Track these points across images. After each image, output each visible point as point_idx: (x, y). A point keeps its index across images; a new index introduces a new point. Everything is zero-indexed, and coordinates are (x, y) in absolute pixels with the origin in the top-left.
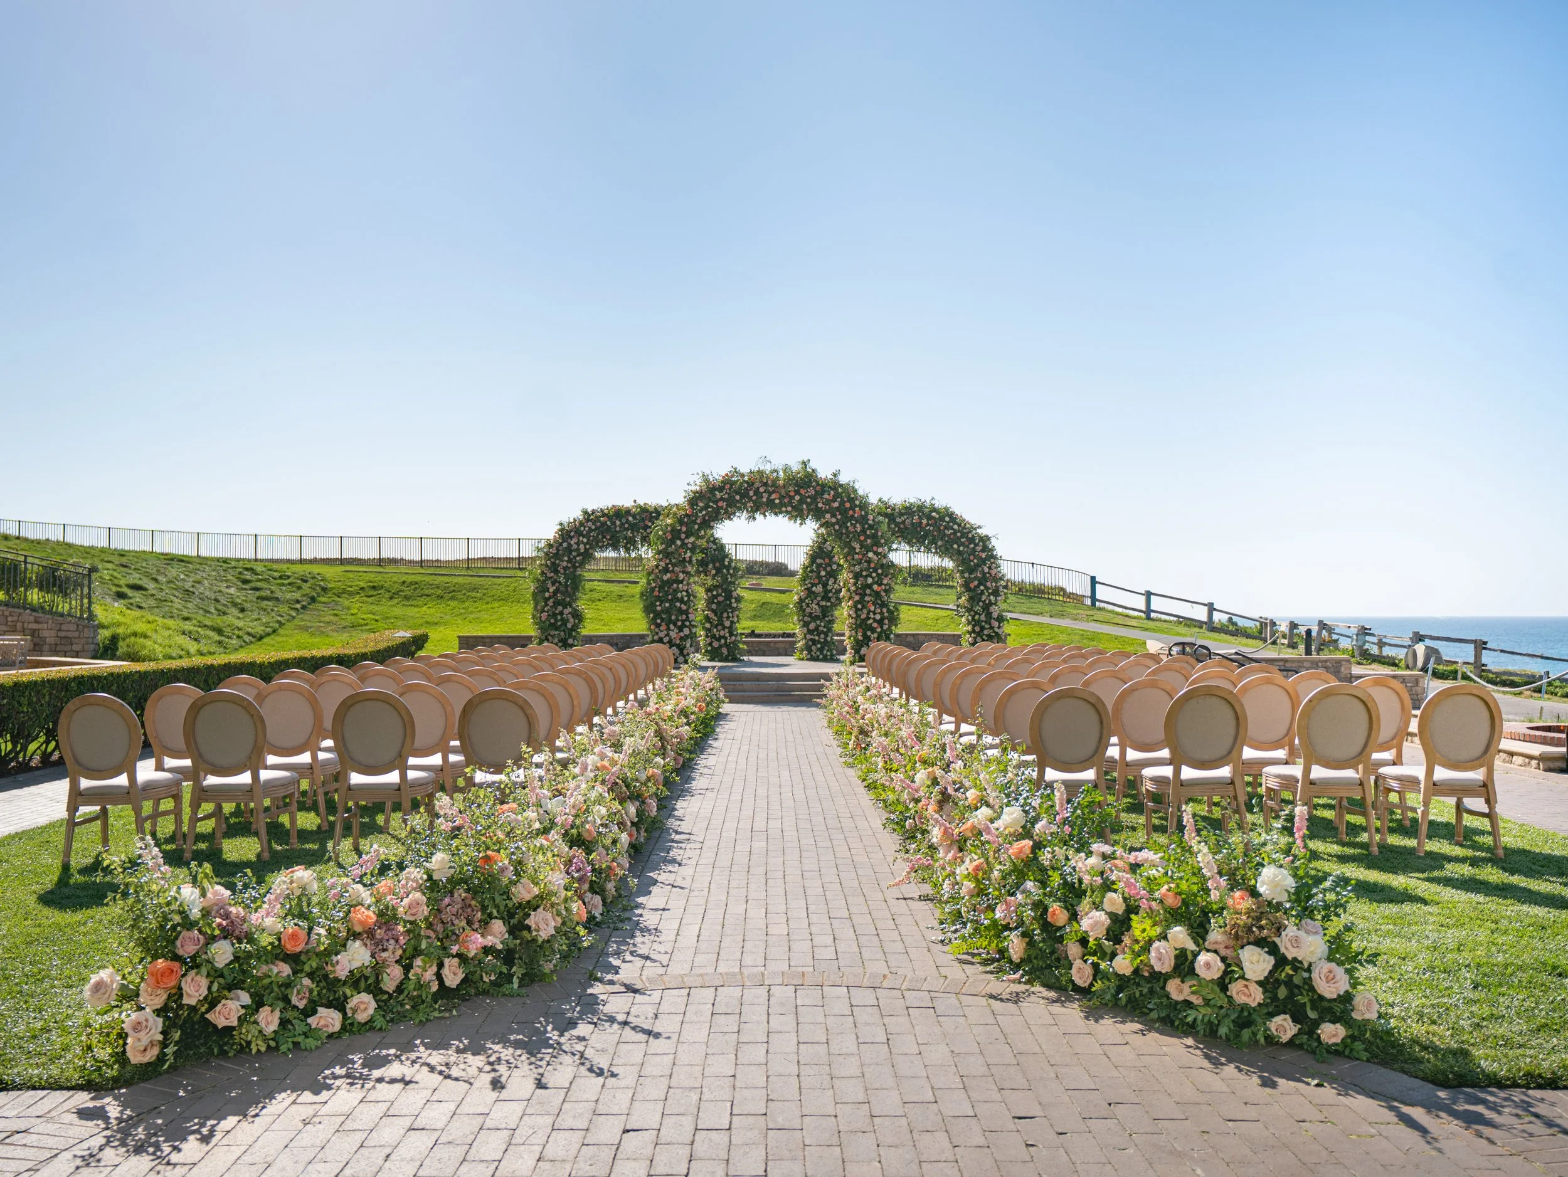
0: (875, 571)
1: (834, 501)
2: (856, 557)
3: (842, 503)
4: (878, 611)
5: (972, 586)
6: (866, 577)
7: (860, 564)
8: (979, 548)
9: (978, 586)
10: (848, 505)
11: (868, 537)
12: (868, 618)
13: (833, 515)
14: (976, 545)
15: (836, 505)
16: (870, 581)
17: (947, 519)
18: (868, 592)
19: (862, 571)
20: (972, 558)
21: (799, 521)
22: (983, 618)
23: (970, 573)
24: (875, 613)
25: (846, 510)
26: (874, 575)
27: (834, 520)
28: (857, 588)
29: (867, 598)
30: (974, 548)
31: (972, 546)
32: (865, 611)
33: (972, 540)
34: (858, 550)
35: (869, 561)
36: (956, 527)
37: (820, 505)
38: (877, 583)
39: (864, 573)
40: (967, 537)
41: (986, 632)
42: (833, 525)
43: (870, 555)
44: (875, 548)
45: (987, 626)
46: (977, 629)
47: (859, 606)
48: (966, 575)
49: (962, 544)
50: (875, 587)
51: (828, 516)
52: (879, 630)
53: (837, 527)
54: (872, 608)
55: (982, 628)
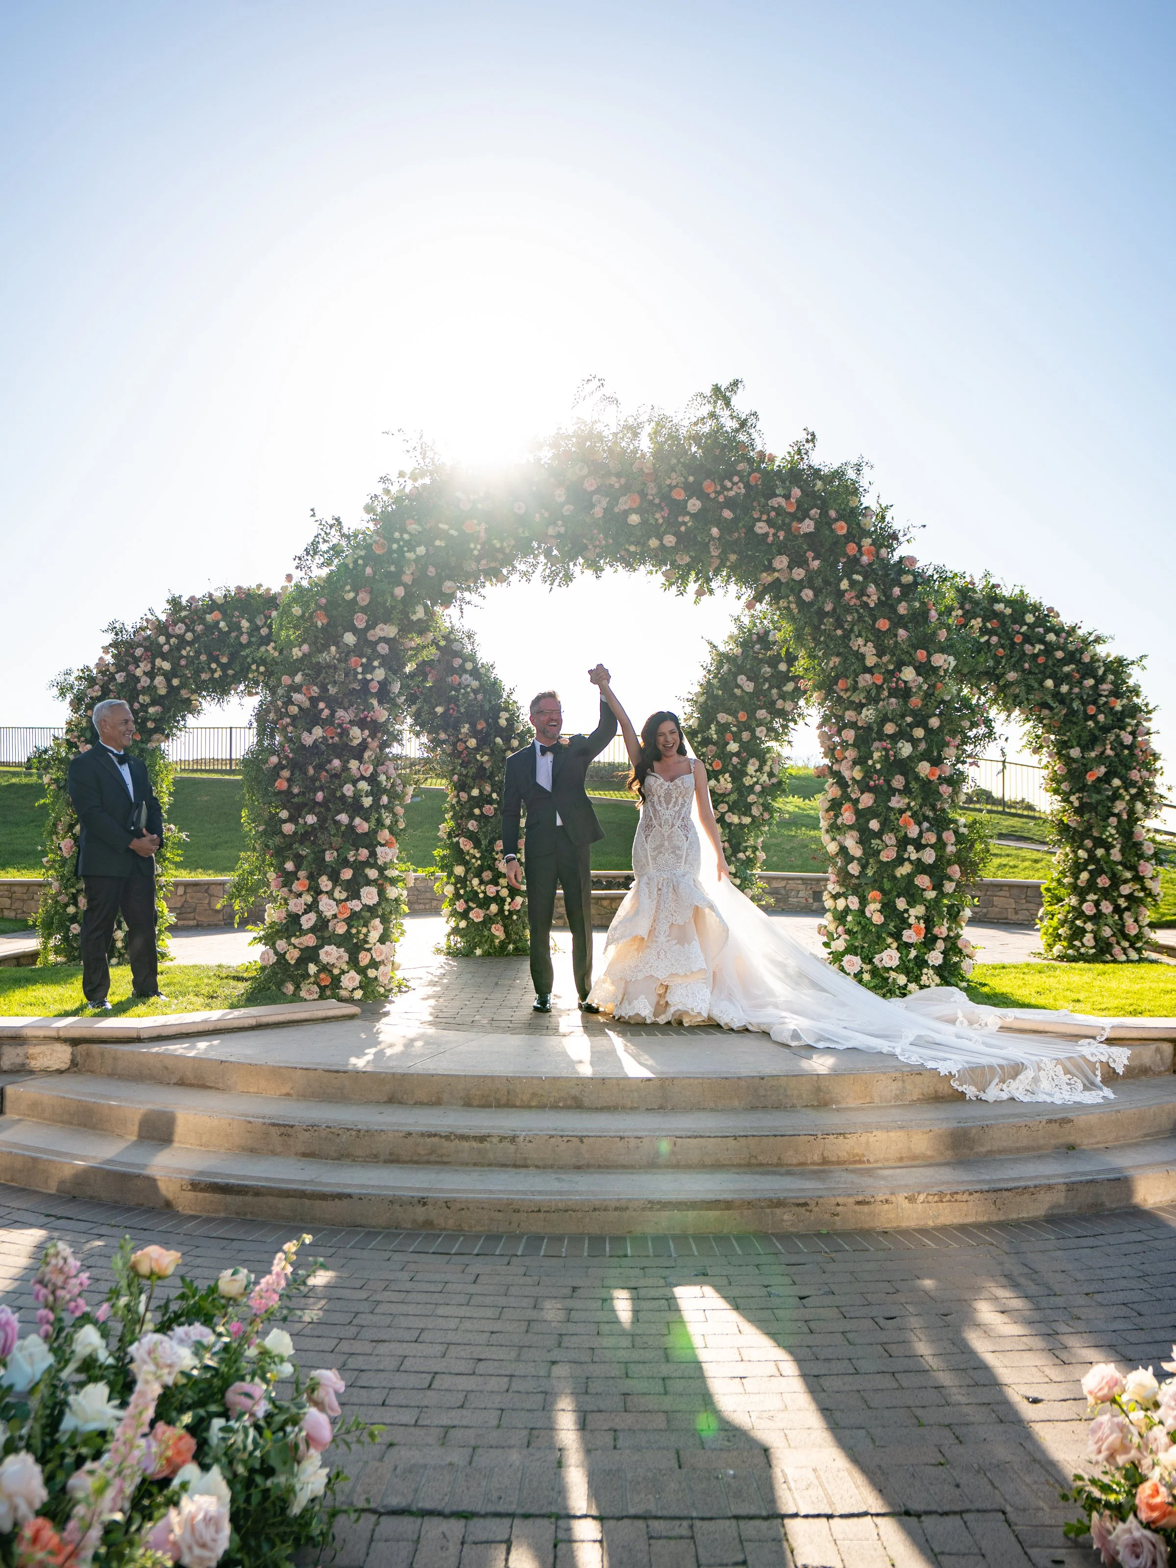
0: (921, 721)
1: (802, 514)
2: (865, 680)
3: (824, 522)
4: (931, 838)
5: (1090, 779)
6: (894, 738)
7: (873, 699)
8: (1106, 687)
9: (1106, 779)
10: (841, 528)
11: (899, 621)
12: (900, 861)
13: (797, 561)
14: (1100, 680)
15: (807, 526)
16: (906, 749)
17: (1030, 618)
18: (898, 782)
19: (884, 719)
20: (1092, 710)
21: (693, 587)
22: (1116, 855)
23: (1084, 749)
24: (919, 847)
25: (838, 544)
26: (919, 733)
27: (799, 574)
28: (869, 773)
29: (897, 802)
30: (1095, 687)
31: (1091, 682)
32: (890, 839)
33: (1089, 670)
34: (871, 661)
35: (905, 693)
36: (1051, 637)
37: (761, 528)
38: (926, 756)
39: (890, 728)
40: (1079, 662)
41: (1125, 890)
42: (796, 587)
43: (908, 674)
44: (921, 655)
45: (1128, 875)
46: (1103, 881)
47: (874, 825)
48: (1075, 753)
49: (1067, 678)
50: (924, 768)
51: (780, 562)
52: (931, 895)
53: (808, 594)
54: (913, 831)
55: (1116, 882)
